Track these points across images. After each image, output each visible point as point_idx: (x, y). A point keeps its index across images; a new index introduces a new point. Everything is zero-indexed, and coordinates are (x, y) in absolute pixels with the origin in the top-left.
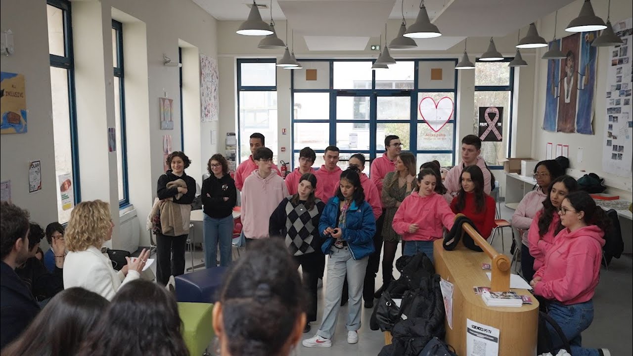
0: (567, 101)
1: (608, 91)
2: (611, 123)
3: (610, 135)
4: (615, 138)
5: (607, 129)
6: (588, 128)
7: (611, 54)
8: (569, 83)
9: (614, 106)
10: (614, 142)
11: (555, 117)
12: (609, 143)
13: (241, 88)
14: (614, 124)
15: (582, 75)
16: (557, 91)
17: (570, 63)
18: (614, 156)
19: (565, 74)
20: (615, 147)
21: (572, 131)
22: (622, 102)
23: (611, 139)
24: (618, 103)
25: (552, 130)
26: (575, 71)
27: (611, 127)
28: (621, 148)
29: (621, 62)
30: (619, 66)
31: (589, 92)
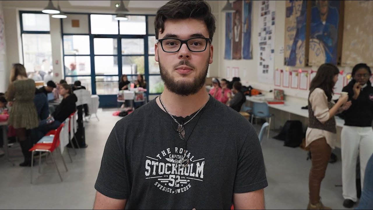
0: (237, 40)
1: (259, 32)
2: (262, 51)
3: (261, 59)
4: (264, 60)
5: (259, 55)
6: (248, 56)
7: (260, 9)
8: (237, 29)
9: (263, 41)
10: (264, 63)
11: (230, 51)
12: (261, 64)
13: (23, 32)
14: (263, 52)
15: (245, 24)
16: (231, 35)
17: (238, 17)
18: (264, 71)
19: (235, 24)
20: (264, 66)
21: (240, 58)
22: (267, 38)
23: (262, 61)
24: (265, 39)
25: (229, 59)
26: (240, 22)
27: (261, 54)
28: (268, 66)
29: (266, 13)
30: (264, 16)
31: (249, 34)
